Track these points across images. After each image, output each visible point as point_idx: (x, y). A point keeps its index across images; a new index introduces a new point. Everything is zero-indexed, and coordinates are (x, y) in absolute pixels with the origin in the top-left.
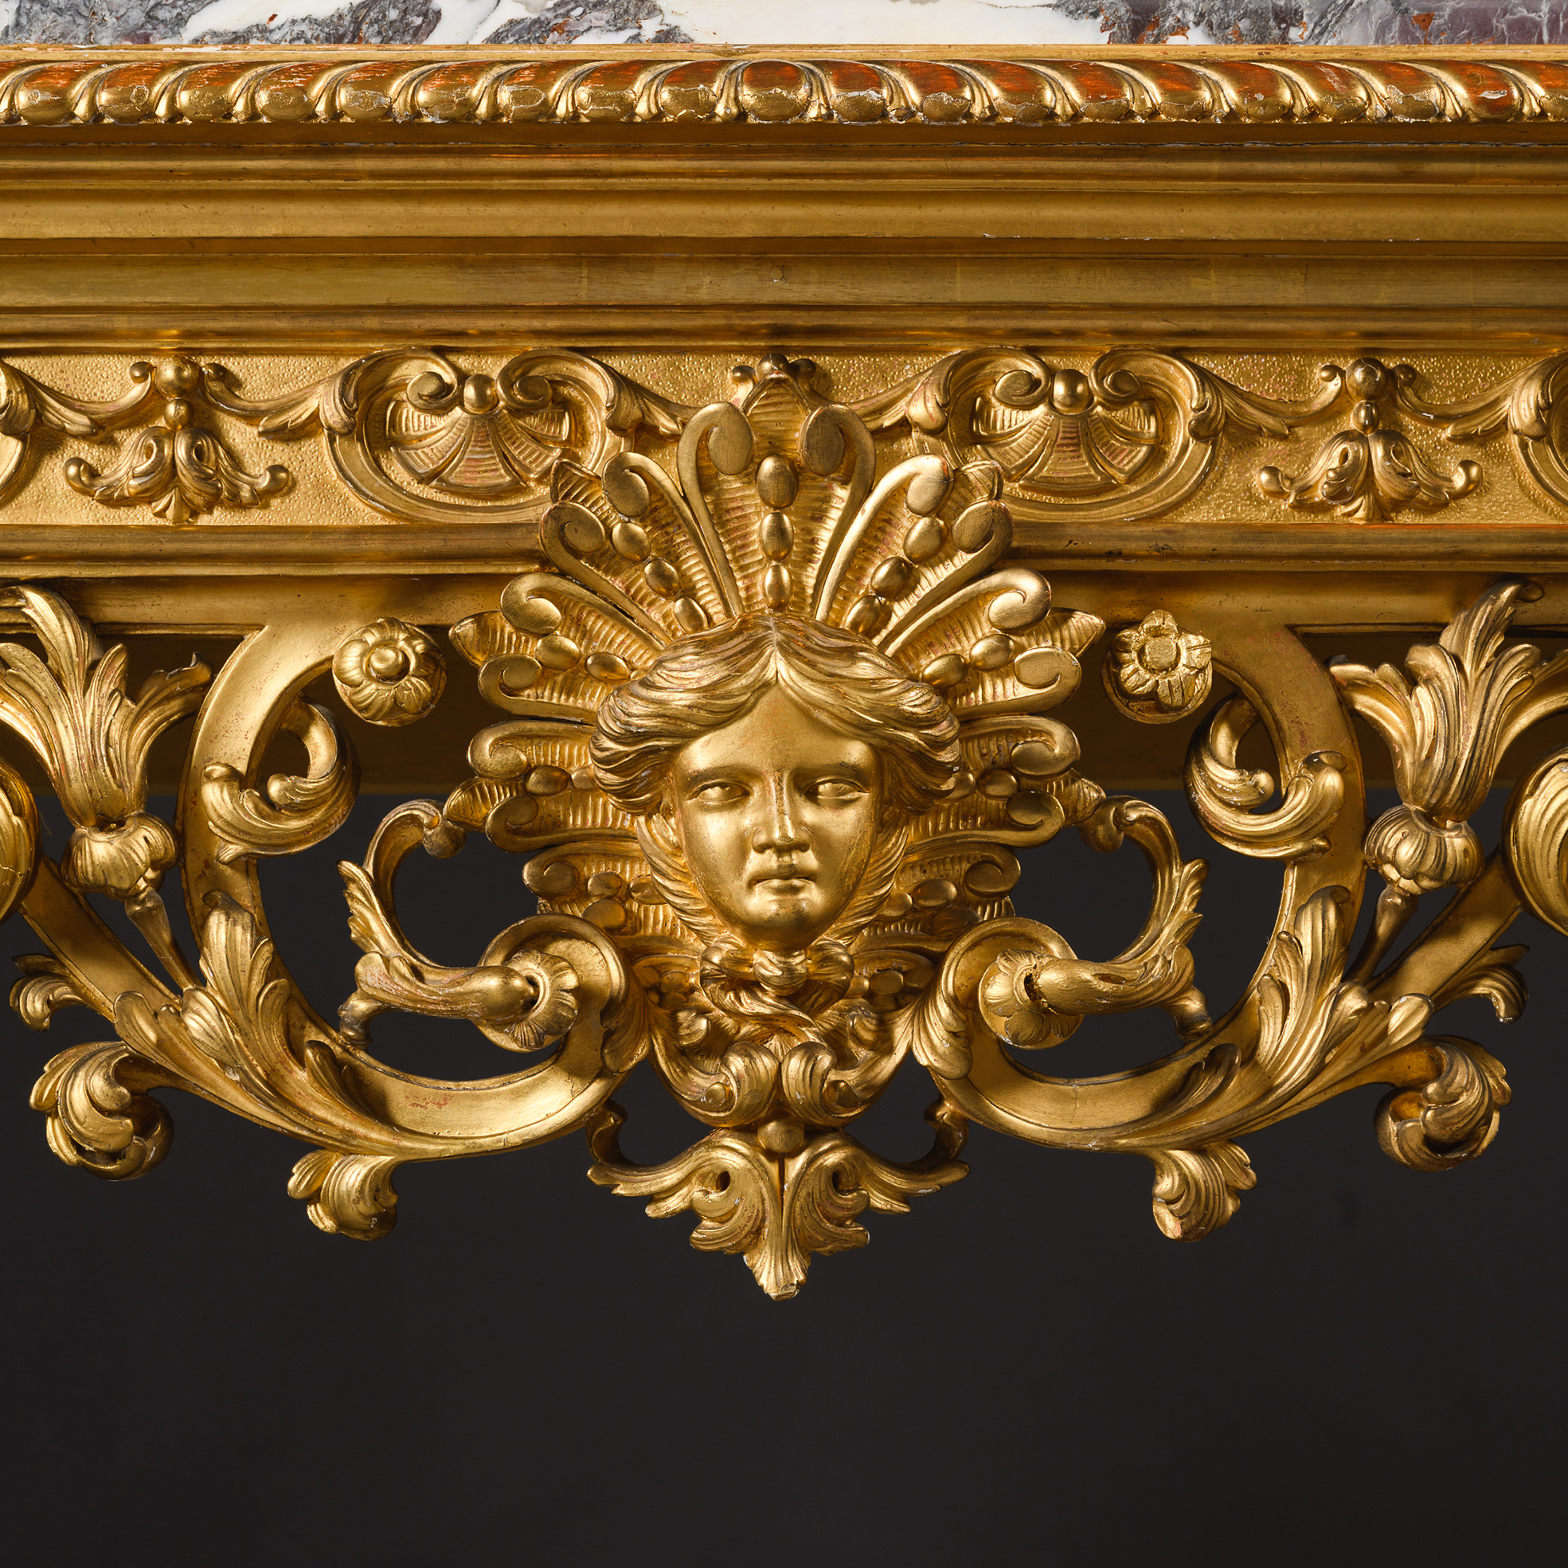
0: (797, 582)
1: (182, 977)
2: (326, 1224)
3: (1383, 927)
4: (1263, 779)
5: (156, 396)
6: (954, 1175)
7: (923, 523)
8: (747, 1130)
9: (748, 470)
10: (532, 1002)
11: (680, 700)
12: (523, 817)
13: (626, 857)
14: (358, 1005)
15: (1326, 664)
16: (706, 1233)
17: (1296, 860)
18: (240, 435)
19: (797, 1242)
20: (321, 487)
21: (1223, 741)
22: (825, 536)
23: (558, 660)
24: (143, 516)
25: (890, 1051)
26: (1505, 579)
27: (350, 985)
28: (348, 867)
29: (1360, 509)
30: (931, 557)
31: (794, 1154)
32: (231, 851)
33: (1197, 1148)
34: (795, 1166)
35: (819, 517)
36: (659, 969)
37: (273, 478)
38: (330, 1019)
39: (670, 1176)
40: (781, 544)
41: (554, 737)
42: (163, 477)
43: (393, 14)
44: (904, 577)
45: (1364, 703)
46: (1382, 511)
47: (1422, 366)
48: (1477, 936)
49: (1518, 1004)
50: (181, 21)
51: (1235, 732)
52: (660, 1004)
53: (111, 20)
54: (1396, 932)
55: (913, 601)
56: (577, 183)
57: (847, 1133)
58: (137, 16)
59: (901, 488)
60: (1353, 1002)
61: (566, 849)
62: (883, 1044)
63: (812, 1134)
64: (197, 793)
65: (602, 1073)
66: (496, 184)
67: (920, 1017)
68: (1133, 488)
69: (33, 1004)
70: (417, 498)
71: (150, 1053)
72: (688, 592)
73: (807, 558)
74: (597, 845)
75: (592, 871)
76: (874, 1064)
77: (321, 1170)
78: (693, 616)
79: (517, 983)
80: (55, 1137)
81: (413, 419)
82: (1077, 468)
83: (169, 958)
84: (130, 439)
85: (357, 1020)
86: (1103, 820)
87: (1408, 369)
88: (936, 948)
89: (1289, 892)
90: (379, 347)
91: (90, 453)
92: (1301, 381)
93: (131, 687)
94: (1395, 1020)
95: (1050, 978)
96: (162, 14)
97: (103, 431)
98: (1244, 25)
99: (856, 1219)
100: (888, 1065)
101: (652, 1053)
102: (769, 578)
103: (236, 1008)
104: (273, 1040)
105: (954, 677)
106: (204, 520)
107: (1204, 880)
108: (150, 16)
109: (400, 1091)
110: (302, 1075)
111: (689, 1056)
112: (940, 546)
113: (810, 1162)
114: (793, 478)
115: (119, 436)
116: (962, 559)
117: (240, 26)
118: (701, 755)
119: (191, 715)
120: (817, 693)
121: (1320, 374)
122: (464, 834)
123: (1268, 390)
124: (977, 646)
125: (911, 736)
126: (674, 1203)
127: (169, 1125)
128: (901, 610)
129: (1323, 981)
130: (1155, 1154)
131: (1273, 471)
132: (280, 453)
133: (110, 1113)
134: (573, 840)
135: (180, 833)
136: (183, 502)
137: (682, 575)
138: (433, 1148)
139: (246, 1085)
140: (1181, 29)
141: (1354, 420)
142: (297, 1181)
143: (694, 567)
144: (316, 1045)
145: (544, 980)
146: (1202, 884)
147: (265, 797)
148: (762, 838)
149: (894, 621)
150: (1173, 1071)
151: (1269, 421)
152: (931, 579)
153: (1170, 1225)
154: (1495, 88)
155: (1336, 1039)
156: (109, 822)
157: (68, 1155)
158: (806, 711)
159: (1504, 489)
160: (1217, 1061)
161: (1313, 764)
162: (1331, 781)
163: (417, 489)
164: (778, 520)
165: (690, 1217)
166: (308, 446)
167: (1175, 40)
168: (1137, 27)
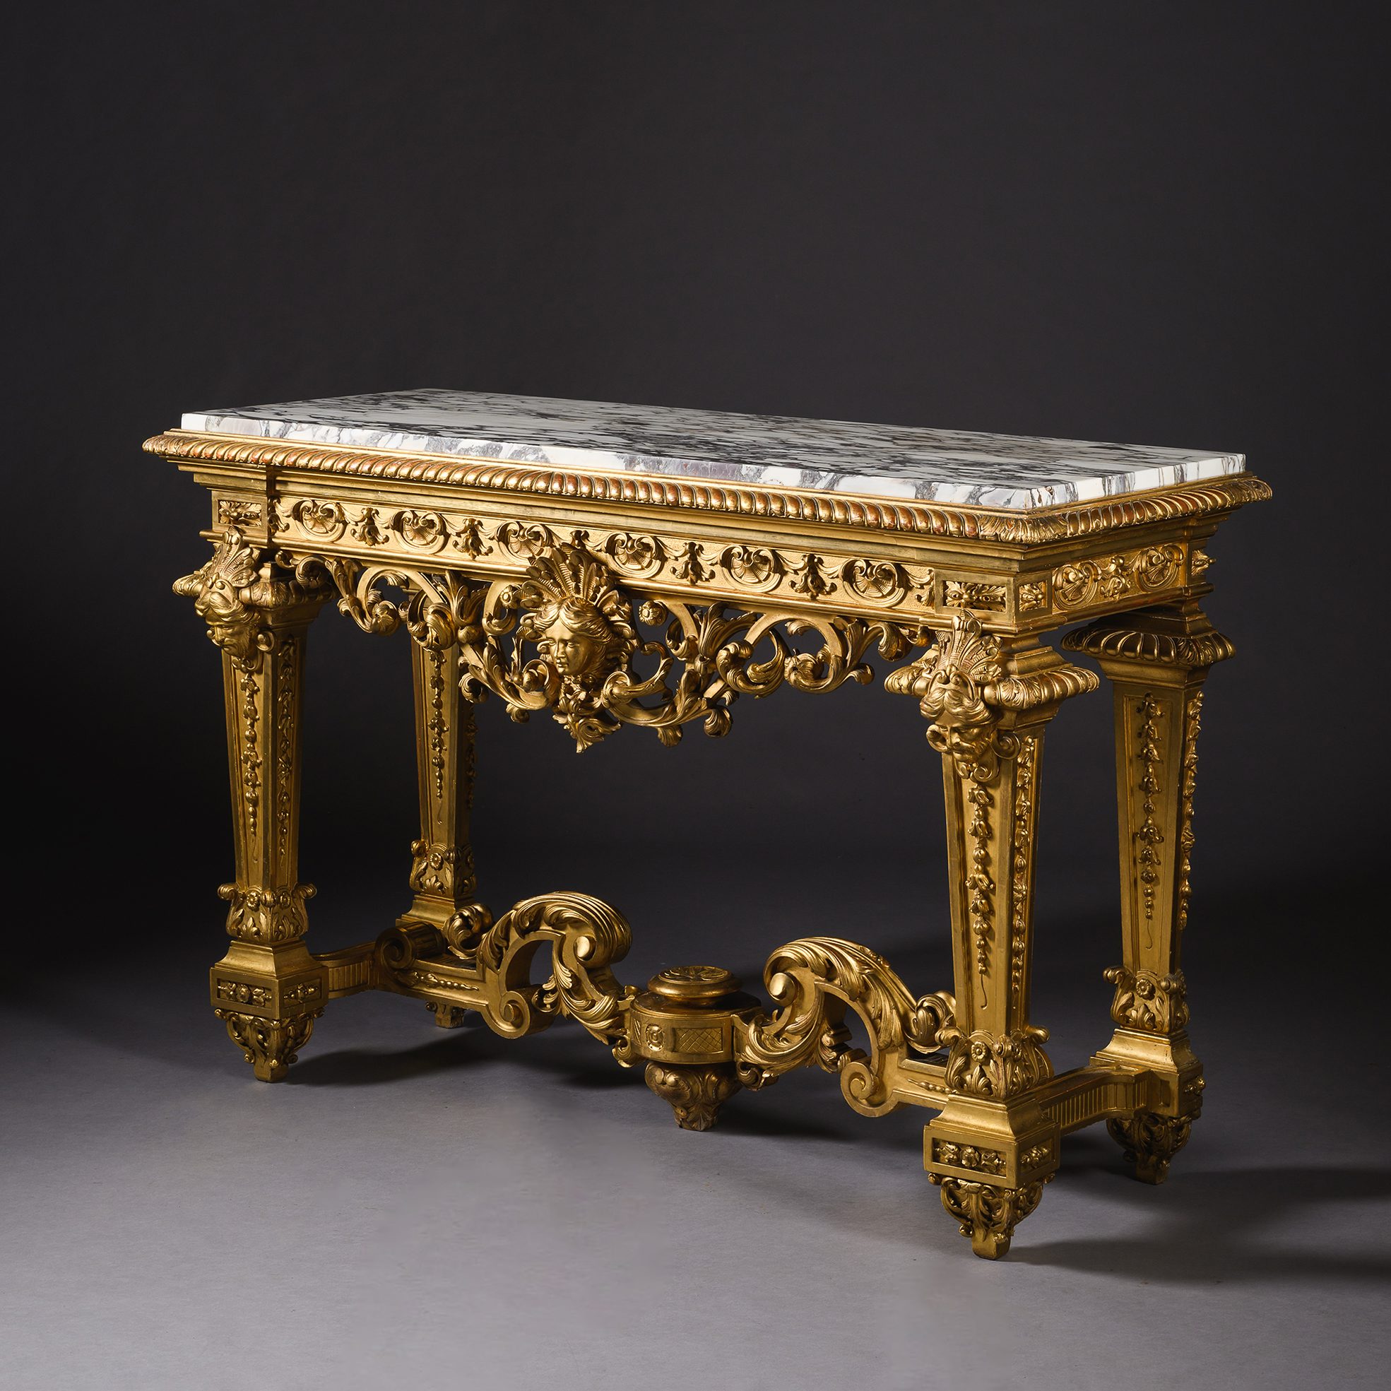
5: (466, 528)
7: (598, 578)
11: (546, 620)
18: (482, 537)
20: (497, 552)
24: (467, 556)
29: (688, 581)
32: (489, 634)
33: (664, 727)
37: (489, 549)
39: (565, 720)
41: (534, 617)
44: (598, 588)
46: (693, 581)
47: (703, 544)
50: (457, 445)
53: (444, 444)
58: (449, 444)
59: (593, 569)
60: (693, 698)
68: (646, 569)
70: (514, 557)
72: (560, 587)
77: (512, 707)
78: (562, 592)
81: (512, 539)
82: (635, 564)
84: (463, 536)
87: (700, 546)
88: (609, 673)
91: (456, 539)
94: (702, 703)
97: (458, 534)
98: (651, 463)
99: (598, 735)
103: (489, 671)
104: (497, 678)
106: (477, 558)
108: (451, 444)
109: (521, 692)
110: (502, 686)
112: (602, 584)
115: (461, 535)
117: (467, 448)
121: (681, 544)
123: (671, 547)
126: (567, 726)
128: (599, 596)
129: (686, 691)
131: (674, 568)
132: (490, 543)
136: (472, 553)
137: (558, 582)
138: (527, 707)
139: (495, 689)
140: (639, 464)
141: (687, 558)
143: (559, 580)
144: (506, 681)
147: (492, 623)
149: (598, 599)
151: (672, 557)
152: (602, 590)
155: (689, 706)
158: (565, 626)
163: (514, 555)
164: (572, 573)
165: (569, 730)
166: (495, 541)
167: (638, 468)
168: (630, 463)
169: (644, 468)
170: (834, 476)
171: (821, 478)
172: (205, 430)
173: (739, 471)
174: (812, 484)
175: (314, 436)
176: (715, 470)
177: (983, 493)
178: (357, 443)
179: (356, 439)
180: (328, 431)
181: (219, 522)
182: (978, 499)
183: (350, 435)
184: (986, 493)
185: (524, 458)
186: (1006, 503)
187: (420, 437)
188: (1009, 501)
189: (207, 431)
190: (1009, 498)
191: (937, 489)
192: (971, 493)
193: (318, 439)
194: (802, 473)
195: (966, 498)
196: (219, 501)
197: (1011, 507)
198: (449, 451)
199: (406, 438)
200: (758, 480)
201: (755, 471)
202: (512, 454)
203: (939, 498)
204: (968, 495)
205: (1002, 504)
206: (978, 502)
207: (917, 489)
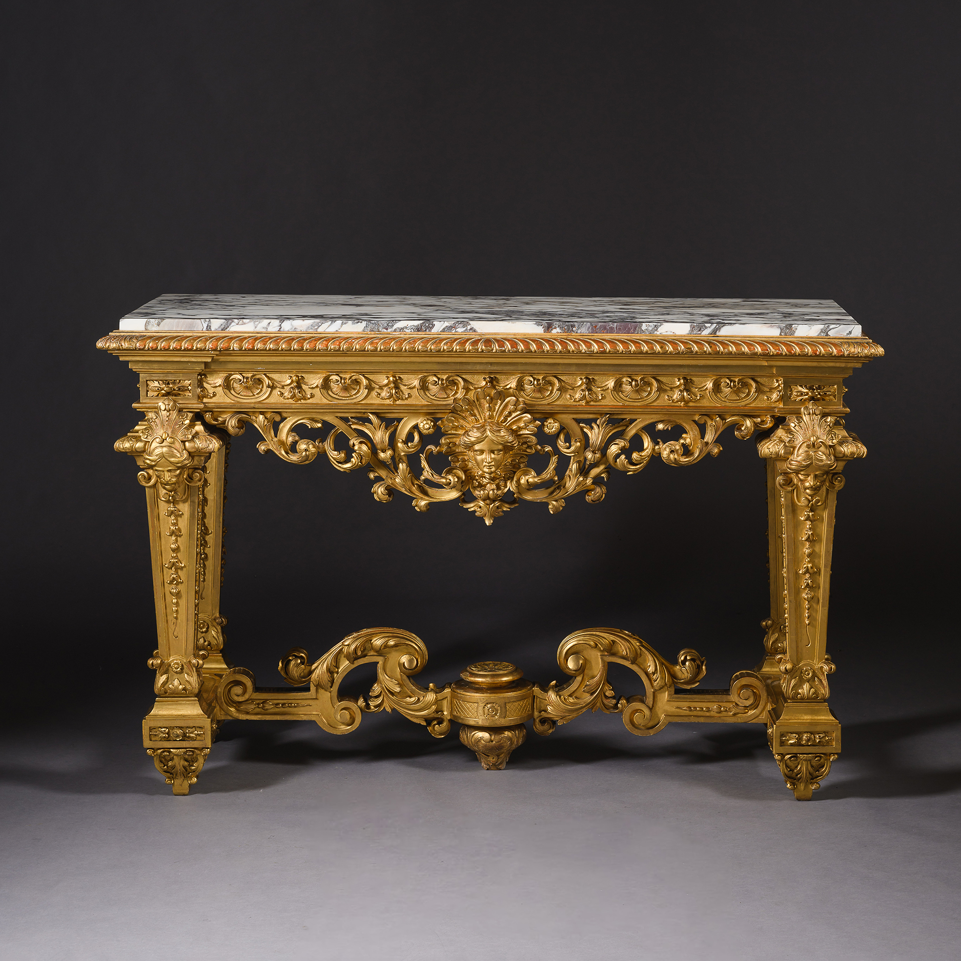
0: (492, 414)
1: (395, 472)
2: (418, 510)
3: (587, 467)
4: (567, 444)
5: (389, 382)
6: (517, 505)
7: (513, 407)
8: (484, 500)
9: (485, 398)
10: (451, 483)
11: (473, 439)
12: (449, 450)
13: (465, 455)
14: (423, 478)
15: (579, 424)
16: (477, 514)
17: (573, 456)
18: (403, 388)
19: (491, 516)
20: (416, 397)
21: (562, 437)
22: (497, 408)
23: (454, 426)
24: (388, 402)
25: (507, 487)
26: (608, 414)
27: (422, 474)
28: (421, 455)
29: (583, 403)
30: (514, 412)
31: (491, 504)
32: (403, 454)
33: (556, 501)
34: (491, 506)
35: (496, 405)
36: (471, 473)
37: (408, 395)
38: (418, 479)
39: (472, 505)
40: (490, 409)
41: (454, 438)
42: (391, 396)
43: (427, 325)
44: (510, 414)
45: (585, 430)
46: (587, 402)
47: (596, 378)
48: (602, 467)
49: (608, 479)
50: (393, 326)
51: (564, 434)
52: (471, 479)
53: (381, 325)
54: (588, 468)
55: (511, 418)
56: (457, 356)
57: (501, 500)
58: (386, 325)
59: (509, 401)
60: (581, 479)
61: (455, 455)
62: (506, 486)
63: (494, 501)
64: (397, 444)
65: (461, 491)
66: (444, 356)
67: (511, 482)
68: (547, 398)
69: (372, 476)
70: (432, 399)
71: (390, 485)
72: (475, 416)
73: (494, 411)
74: (460, 454)
75: (460, 457)
76: (504, 489)
77: (417, 502)
78: (476, 419)
79: (448, 481)
80: (375, 496)
81: (431, 386)
82: (539, 395)
83: (393, 469)
84: (385, 388)
85: (423, 480)
86: (541, 451)
87: (593, 378)
88: (514, 470)
89: (572, 460)
90: (425, 374)
91: (379, 391)
92: (575, 381)
93: (386, 428)
94: (588, 481)
95: (531, 480)
96: (390, 324)
97: (381, 388)
98: (566, 327)
99: (502, 512)
100: (506, 490)
101: (469, 488)
102: (488, 414)
103: (404, 479)
104: (410, 483)
105: (518, 429)
106: (398, 402)
107: (558, 458)
108: (388, 325)
109: (430, 491)
110: (414, 488)
111: (475, 488)
112: (515, 410)
113: (493, 506)
114: (492, 399)
115: (383, 388)
116: (519, 413)
117: (402, 327)
118: (477, 447)
119: (396, 430)
120: (494, 438)
121: (578, 379)
122: (439, 453)
123: (570, 382)
124: (522, 425)
125: (509, 444)
126: (472, 509)
127: (393, 495)
128: (509, 419)
129: (576, 475)
130: (549, 502)
131: (570, 395)
132: (409, 391)
133: (384, 495)
134: (457, 453)
135: (394, 450)
136: (394, 399)
137: (474, 413)
138: (435, 500)
139: (406, 490)
140: (555, 328)
141: (583, 387)
142: (414, 503)
143: (476, 411)
144: (416, 484)
145: (452, 480)
146: (558, 459)
147: (408, 446)
148: (486, 461)
149: (508, 421)
150: (552, 489)
151: (570, 388)
152: (514, 415)
153: (552, 512)
154: (602, 348)
155: (578, 484)
156: (384, 451)
157: (378, 500)
158: (492, 441)
159: (608, 399)
160: (559, 488)
161: (576, 441)
162: (578, 444)
163: (431, 397)
164: (489, 406)
165: (475, 511)
166: (414, 390)
167: (554, 331)
168: (548, 328)
169: (560, 331)
170: (716, 326)
171: (706, 328)
172: (144, 329)
173: (640, 328)
174: (699, 332)
175: (256, 327)
176: (620, 329)
177: (831, 329)
178: (297, 330)
179: (296, 327)
180: (269, 323)
181: (147, 396)
182: (827, 333)
183: (291, 324)
184: (833, 329)
185: (454, 331)
186: (848, 334)
187: (358, 322)
188: (850, 332)
189: (146, 329)
190: (850, 330)
191: (796, 329)
192: (822, 329)
193: (259, 329)
194: (691, 326)
195: (819, 332)
196: (147, 381)
197: (852, 336)
198: (386, 331)
199: (345, 324)
200: (656, 332)
201: (653, 327)
202: (444, 329)
203: (797, 334)
204: (820, 331)
205: (845, 334)
206: (827, 335)
207: (781, 330)
